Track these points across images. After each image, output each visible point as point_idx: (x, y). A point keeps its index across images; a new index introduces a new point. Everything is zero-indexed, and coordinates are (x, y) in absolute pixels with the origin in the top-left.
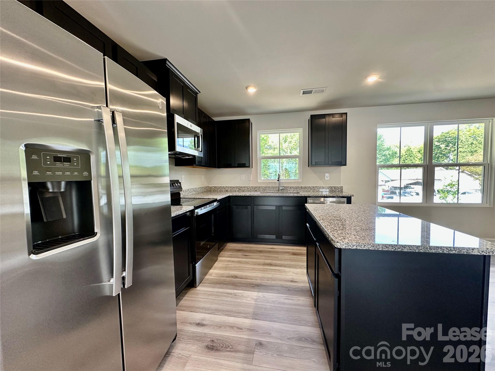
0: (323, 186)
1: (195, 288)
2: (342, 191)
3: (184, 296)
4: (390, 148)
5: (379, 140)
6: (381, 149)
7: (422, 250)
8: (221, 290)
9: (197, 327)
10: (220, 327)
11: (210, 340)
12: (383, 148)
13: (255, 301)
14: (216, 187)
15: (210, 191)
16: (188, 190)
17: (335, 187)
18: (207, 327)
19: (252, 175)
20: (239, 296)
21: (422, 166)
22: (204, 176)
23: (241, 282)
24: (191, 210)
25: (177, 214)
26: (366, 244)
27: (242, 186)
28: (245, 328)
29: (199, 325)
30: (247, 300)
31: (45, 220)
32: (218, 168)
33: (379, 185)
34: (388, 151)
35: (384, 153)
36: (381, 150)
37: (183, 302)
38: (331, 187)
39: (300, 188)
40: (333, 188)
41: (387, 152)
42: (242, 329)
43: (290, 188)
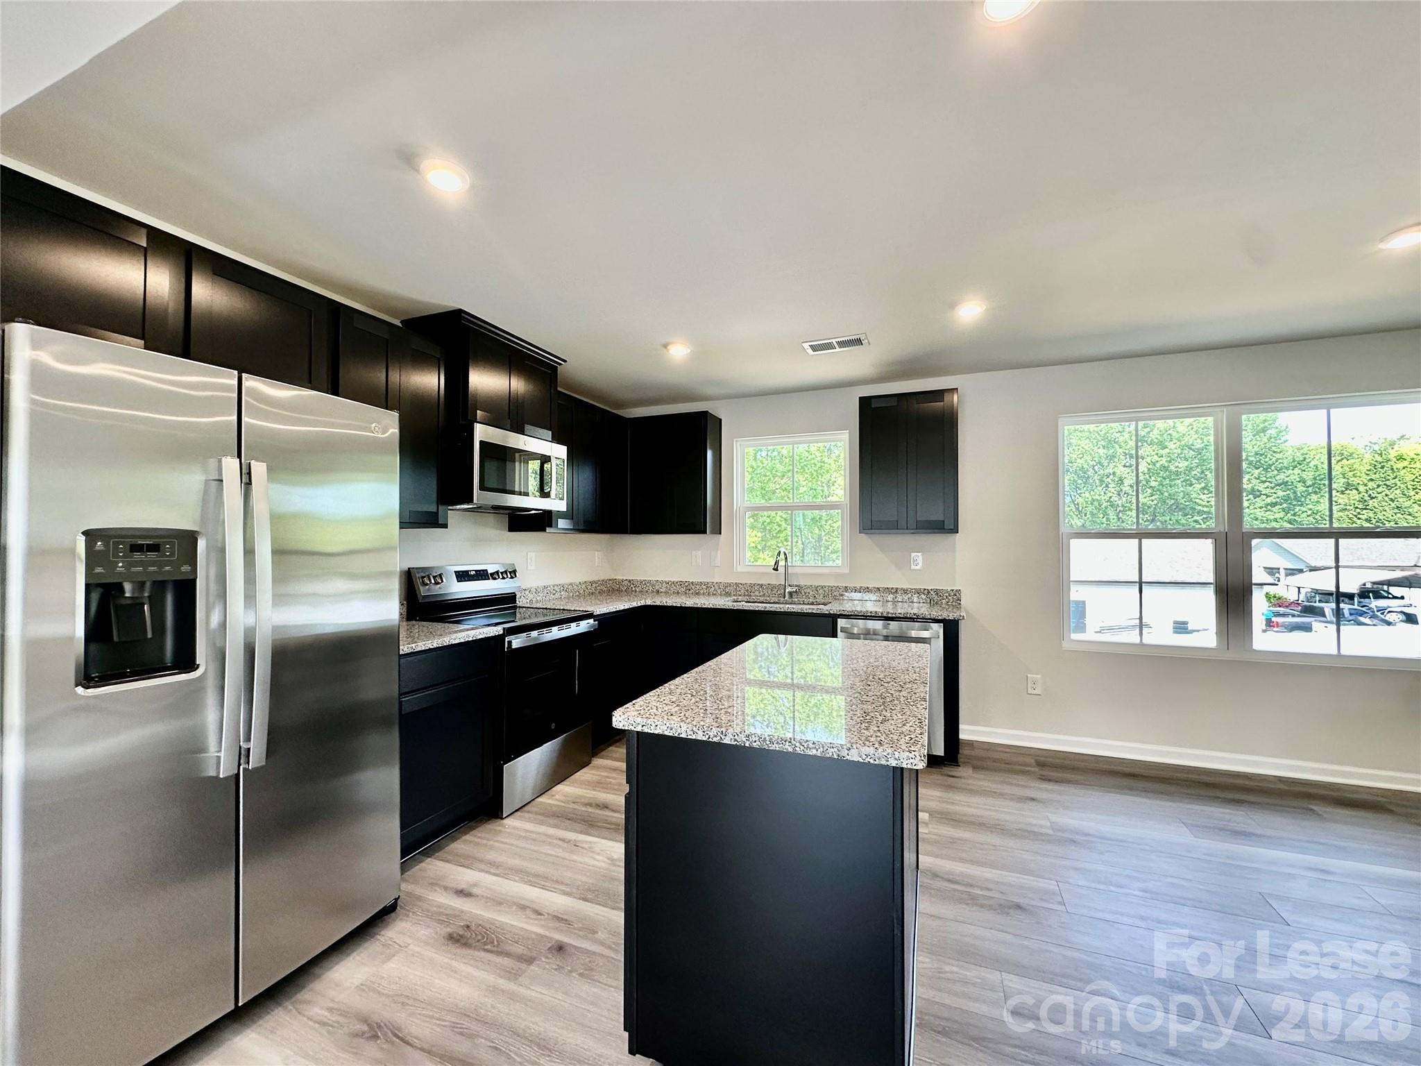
0: (905, 587)
1: (499, 820)
2: (959, 602)
3: (466, 833)
4: (1305, 459)
5: (1262, 434)
6: (1270, 462)
7: (755, 744)
8: (552, 831)
9: (455, 896)
10: (501, 904)
11: (462, 924)
12: (1277, 461)
13: (610, 862)
14: (632, 580)
15: (619, 591)
16: (545, 587)
17: (937, 592)
18: (473, 899)
19: (719, 552)
20: (582, 848)
21: (1213, 534)
22: (599, 553)
23: (610, 819)
24: (492, 636)
25: (445, 644)
26: (658, 723)
27: (694, 581)
28: (548, 914)
29: (462, 893)
30: (595, 859)
31: (116, 639)
32: (631, 533)
33: (1256, 584)
34: (1297, 471)
35: (1282, 477)
36: (1271, 465)
37: (459, 846)
38: (926, 591)
39: (841, 591)
40: (932, 593)
41: (1294, 475)
42: (541, 914)
43: (814, 589)
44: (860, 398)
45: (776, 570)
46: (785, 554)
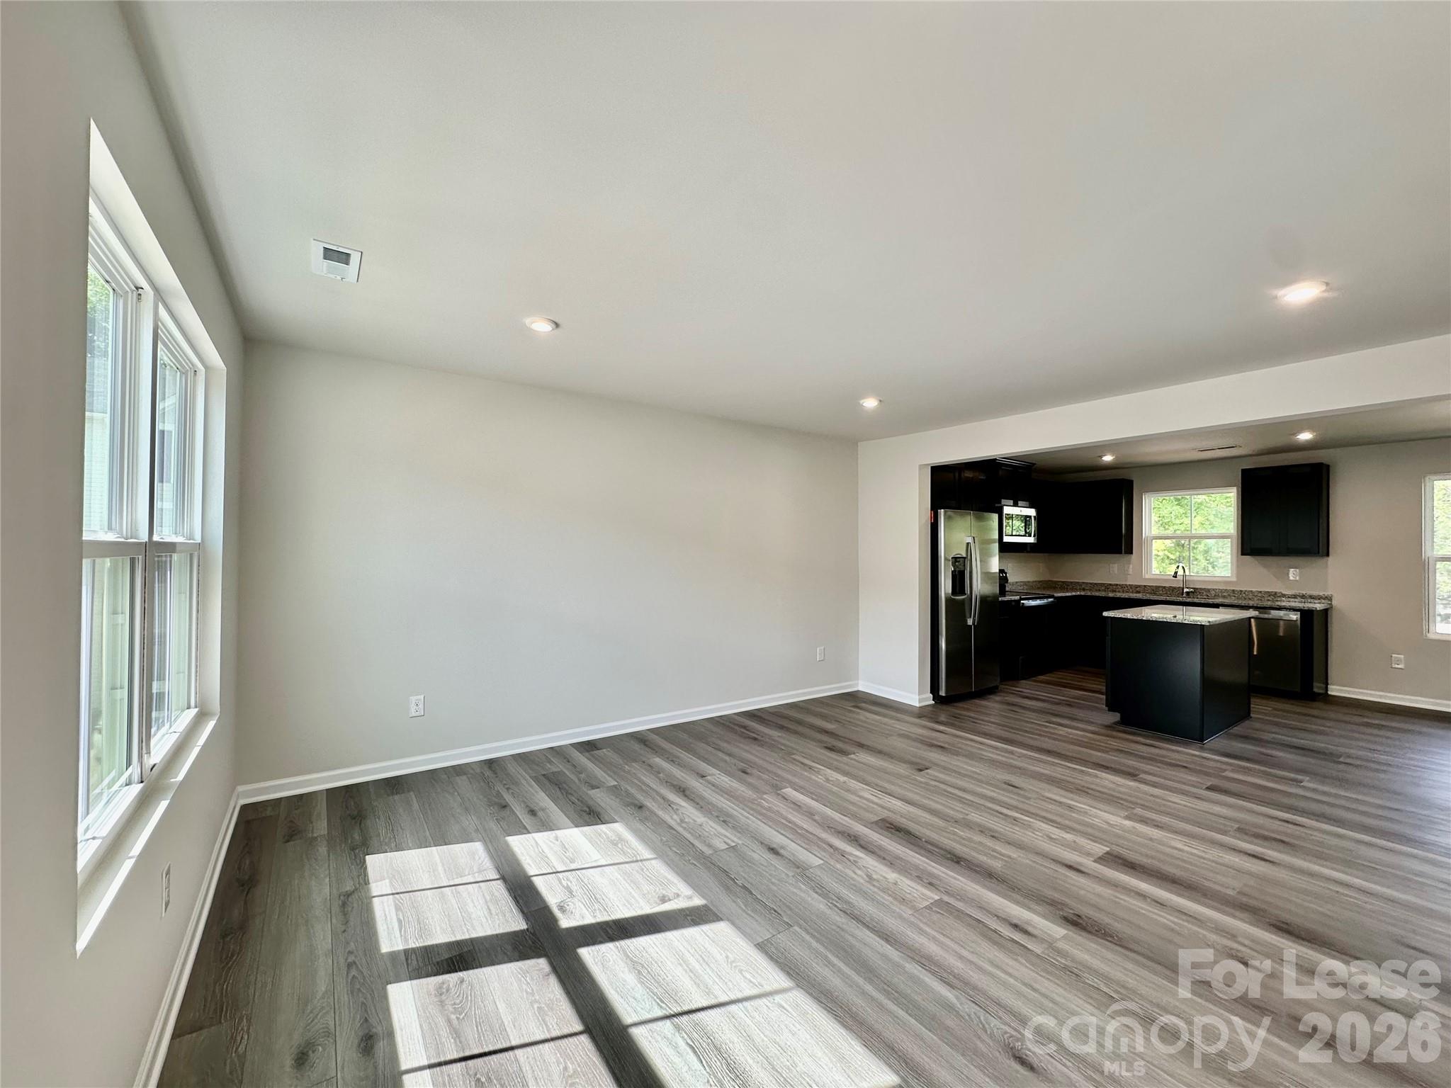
0: (1283, 592)
2: (1330, 600)
17: (1311, 595)
19: (1131, 566)
38: (1302, 595)
40: (1306, 596)
43: (1207, 591)
44: (1242, 470)
45: (1176, 577)
46: (1183, 567)
